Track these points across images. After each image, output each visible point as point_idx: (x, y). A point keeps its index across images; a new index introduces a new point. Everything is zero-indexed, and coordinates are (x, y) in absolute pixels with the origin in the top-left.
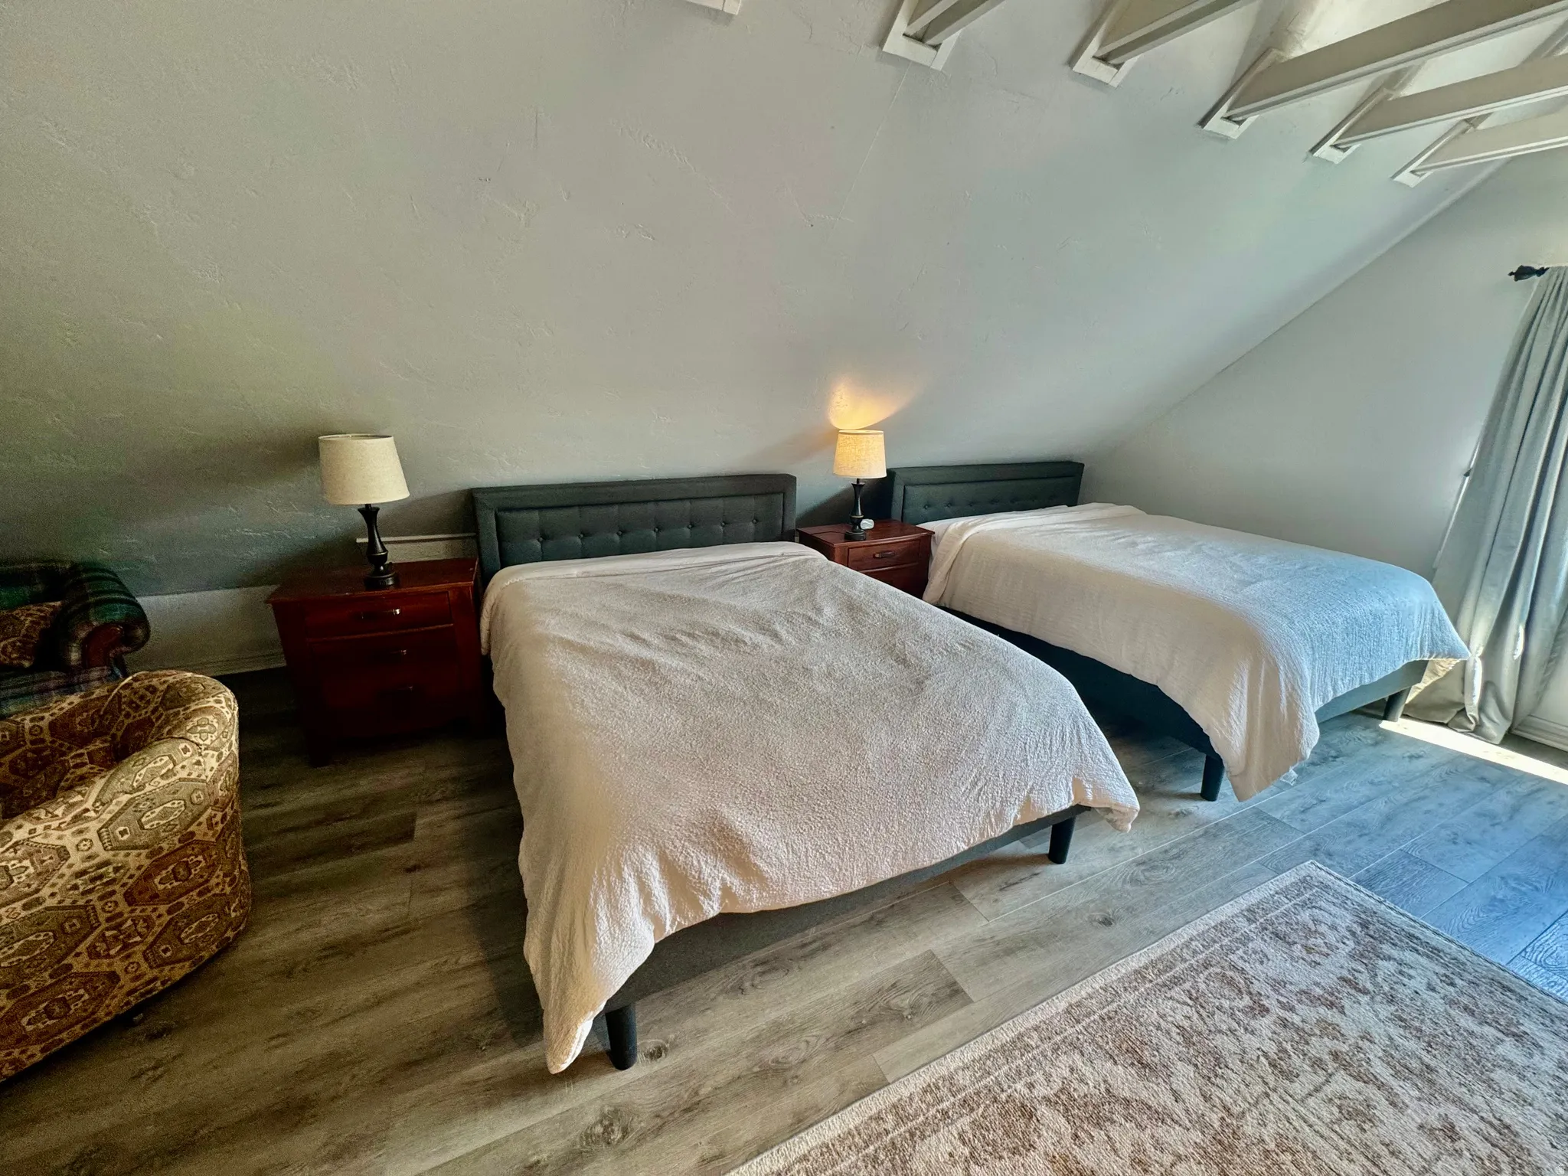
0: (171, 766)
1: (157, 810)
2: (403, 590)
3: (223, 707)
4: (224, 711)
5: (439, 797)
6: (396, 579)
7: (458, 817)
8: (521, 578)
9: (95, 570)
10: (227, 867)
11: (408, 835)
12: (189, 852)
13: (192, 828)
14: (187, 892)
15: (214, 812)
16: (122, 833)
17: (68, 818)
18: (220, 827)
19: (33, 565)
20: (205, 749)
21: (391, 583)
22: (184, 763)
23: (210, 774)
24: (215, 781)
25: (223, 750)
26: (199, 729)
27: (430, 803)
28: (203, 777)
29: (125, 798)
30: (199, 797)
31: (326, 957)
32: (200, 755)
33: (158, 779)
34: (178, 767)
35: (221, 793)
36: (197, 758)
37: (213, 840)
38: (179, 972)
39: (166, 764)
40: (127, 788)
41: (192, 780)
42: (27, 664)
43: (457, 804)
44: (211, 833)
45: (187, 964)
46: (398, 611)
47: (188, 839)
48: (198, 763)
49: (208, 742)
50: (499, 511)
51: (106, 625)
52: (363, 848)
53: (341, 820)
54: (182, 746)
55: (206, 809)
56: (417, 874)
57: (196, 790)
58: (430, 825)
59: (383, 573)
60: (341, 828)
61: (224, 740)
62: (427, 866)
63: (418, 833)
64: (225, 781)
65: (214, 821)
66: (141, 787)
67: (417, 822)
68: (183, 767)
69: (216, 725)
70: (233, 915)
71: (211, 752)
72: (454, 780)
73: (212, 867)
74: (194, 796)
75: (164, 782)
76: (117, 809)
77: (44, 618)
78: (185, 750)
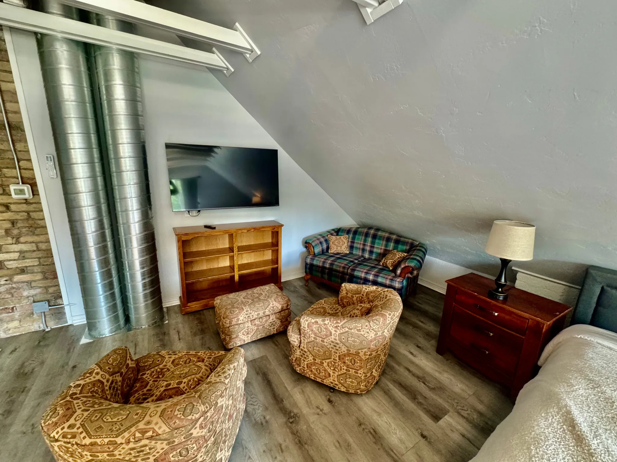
0: (361, 328)
1: (353, 339)
2: (504, 306)
3: (389, 318)
4: (388, 319)
5: (466, 415)
6: (505, 298)
7: (463, 436)
8: (592, 339)
9: (423, 247)
10: (365, 371)
11: (436, 418)
12: (357, 357)
13: (360, 351)
14: (353, 369)
15: (367, 351)
16: (343, 339)
17: (335, 325)
18: (368, 357)
19: (410, 241)
20: (372, 329)
21: (501, 298)
22: (364, 330)
23: (370, 338)
24: (371, 341)
25: (379, 333)
26: (375, 321)
27: (459, 413)
28: (368, 338)
29: (347, 329)
30: (365, 343)
31: (371, 433)
32: (370, 330)
33: (356, 330)
34: (362, 330)
35: (372, 346)
36: (368, 331)
37: (364, 359)
38: (343, 389)
39: (360, 327)
40: (349, 327)
41: (364, 337)
42: (391, 269)
43: (469, 428)
44: (364, 357)
45: (345, 389)
46: (496, 314)
47: (357, 354)
48: (368, 332)
49: (374, 327)
50: (608, 286)
51: (408, 266)
52: (420, 404)
53: (424, 384)
54: (367, 324)
55: (365, 348)
56: (423, 441)
57: (364, 340)
58: (450, 425)
59: (500, 293)
60: (421, 387)
61: (380, 330)
62: (430, 443)
63: (441, 422)
64: (376, 343)
65: (366, 354)
66: (351, 329)
67: (446, 417)
68: (363, 331)
69: (381, 323)
70: (362, 387)
71: (373, 331)
72: (481, 414)
73: (361, 367)
74: (363, 342)
75: (356, 332)
76: (344, 331)
77: (401, 257)
78: (367, 326)
